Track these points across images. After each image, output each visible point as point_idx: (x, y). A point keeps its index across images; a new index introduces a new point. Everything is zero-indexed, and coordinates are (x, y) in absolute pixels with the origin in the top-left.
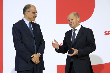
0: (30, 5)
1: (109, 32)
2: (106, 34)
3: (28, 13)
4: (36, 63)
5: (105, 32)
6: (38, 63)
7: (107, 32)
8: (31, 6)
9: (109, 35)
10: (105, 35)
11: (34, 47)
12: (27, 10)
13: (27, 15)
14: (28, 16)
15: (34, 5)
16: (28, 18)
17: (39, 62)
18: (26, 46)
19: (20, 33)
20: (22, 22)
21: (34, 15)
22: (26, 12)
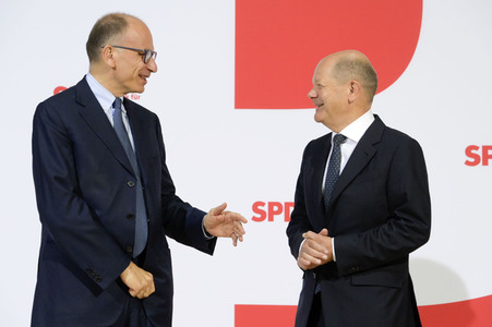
0: (124, 15)
1: (485, 149)
2: (472, 160)
3: (115, 54)
4: (140, 296)
5: (469, 151)
6: (146, 295)
7: (479, 152)
8: (128, 20)
9: (485, 163)
10: (468, 163)
11: (132, 217)
12: (111, 39)
13: (110, 62)
14: (114, 68)
15: (140, 18)
16: (115, 78)
17: (153, 290)
18: (98, 213)
19: (72, 145)
20: (79, 96)
21: (141, 64)
22: (104, 51)
